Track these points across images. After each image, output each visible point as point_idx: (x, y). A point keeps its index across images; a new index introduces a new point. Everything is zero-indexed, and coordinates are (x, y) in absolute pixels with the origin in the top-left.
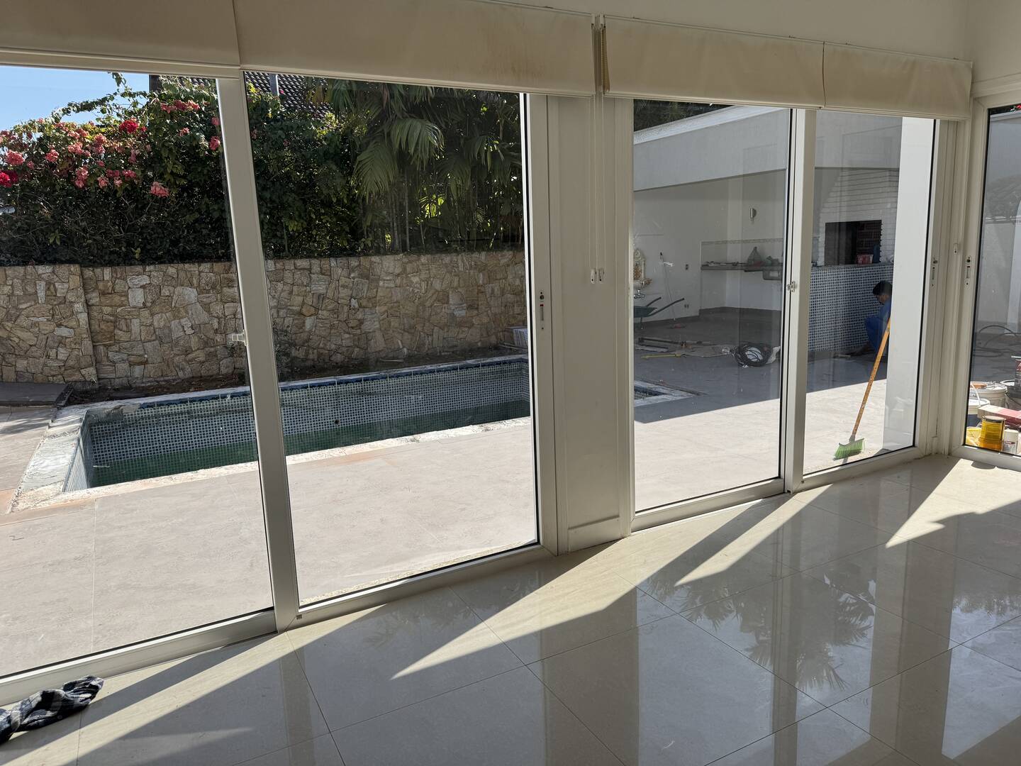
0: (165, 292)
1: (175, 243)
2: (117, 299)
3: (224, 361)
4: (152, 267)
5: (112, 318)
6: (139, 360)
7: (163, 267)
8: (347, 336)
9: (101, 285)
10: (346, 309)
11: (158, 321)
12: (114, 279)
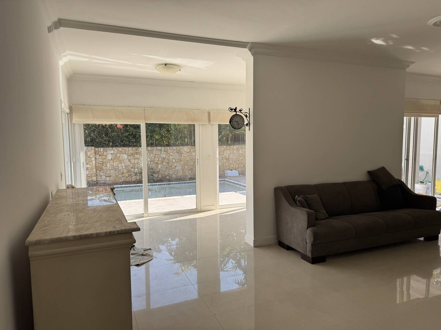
0: (118, 155)
1: (122, 141)
2: (104, 157)
3: (134, 177)
4: (115, 148)
5: (102, 163)
6: (108, 175)
7: (118, 148)
8: (171, 171)
9: (100, 153)
10: (171, 162)
11: (115, 164)
12: (104, 151)
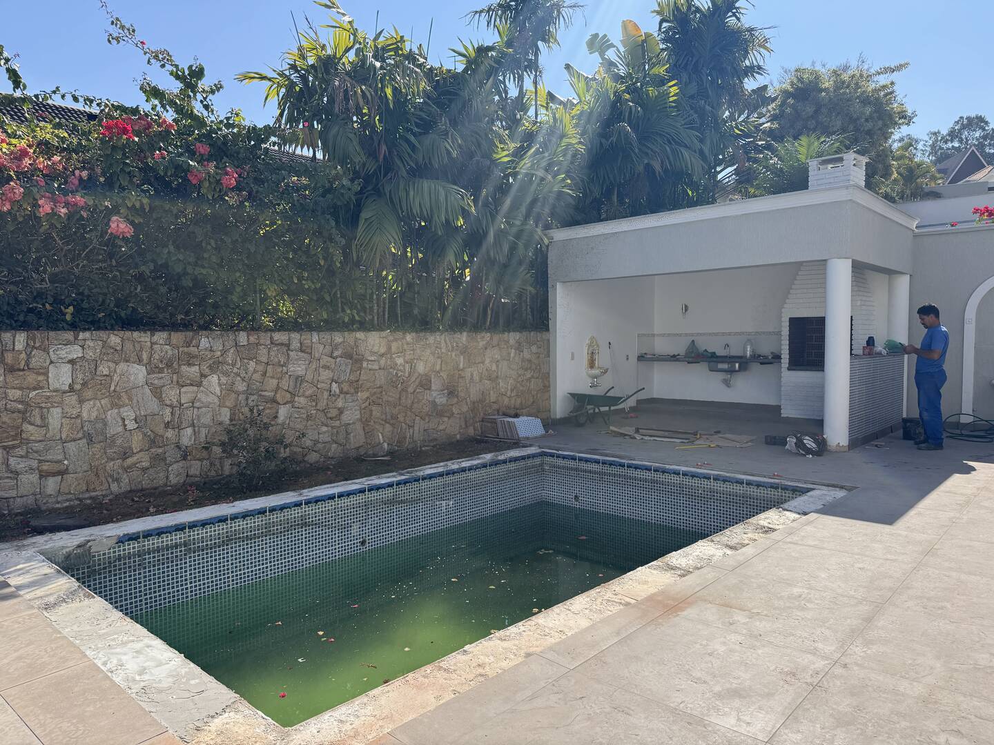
0: (104, 369)
2: (31, 378)
3: (175, 466)
4: (87, 334)
5: (20, 406)
6: (56, 467)
7: (103, 334)
8: (324, 429)
9: (9, 357)
10: (326, 394)
11: (89, 411)
12: (29, 348)
